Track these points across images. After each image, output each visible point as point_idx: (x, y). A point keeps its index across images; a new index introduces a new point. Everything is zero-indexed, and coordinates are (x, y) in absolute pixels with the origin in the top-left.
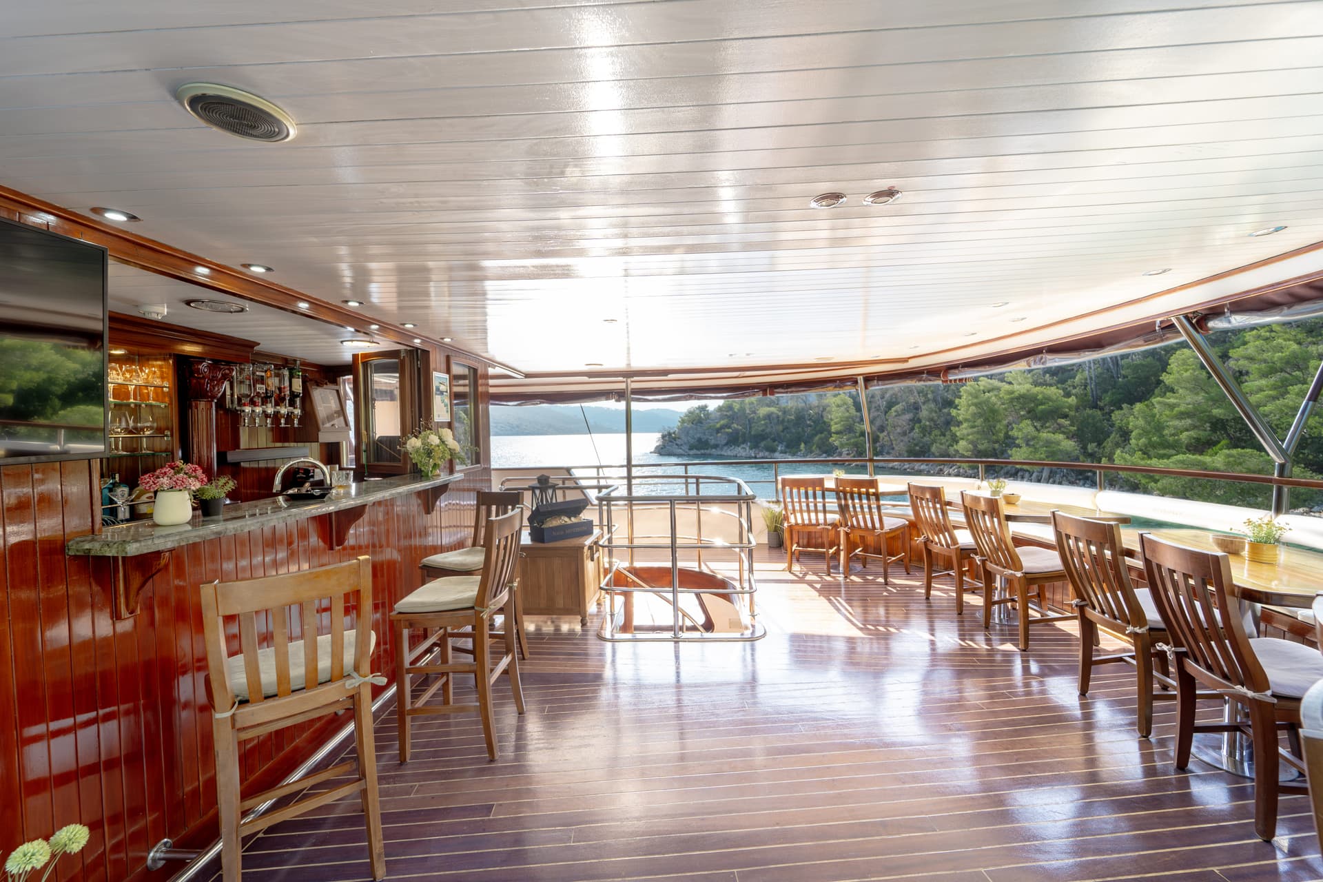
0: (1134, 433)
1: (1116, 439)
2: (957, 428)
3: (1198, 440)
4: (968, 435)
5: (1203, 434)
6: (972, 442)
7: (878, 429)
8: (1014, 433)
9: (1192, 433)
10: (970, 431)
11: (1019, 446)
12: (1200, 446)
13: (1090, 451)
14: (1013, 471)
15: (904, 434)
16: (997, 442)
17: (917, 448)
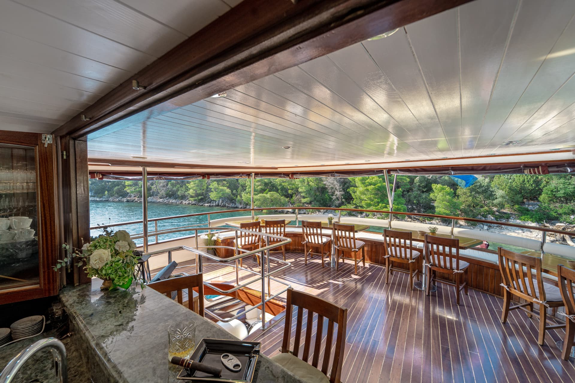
0: (247, 187)
1: (241, 189)
2: (189, 185)
4: (193, 187)
6: (194, 190)
7: (151, 184)
8: (211, 187)
9: (260, 187)
10: (194, 185)
11: (212, 192)
13: (234, 193)
14: (210, 201)
15: (164, 186)
16: (203, 190)
17: (171, 193)
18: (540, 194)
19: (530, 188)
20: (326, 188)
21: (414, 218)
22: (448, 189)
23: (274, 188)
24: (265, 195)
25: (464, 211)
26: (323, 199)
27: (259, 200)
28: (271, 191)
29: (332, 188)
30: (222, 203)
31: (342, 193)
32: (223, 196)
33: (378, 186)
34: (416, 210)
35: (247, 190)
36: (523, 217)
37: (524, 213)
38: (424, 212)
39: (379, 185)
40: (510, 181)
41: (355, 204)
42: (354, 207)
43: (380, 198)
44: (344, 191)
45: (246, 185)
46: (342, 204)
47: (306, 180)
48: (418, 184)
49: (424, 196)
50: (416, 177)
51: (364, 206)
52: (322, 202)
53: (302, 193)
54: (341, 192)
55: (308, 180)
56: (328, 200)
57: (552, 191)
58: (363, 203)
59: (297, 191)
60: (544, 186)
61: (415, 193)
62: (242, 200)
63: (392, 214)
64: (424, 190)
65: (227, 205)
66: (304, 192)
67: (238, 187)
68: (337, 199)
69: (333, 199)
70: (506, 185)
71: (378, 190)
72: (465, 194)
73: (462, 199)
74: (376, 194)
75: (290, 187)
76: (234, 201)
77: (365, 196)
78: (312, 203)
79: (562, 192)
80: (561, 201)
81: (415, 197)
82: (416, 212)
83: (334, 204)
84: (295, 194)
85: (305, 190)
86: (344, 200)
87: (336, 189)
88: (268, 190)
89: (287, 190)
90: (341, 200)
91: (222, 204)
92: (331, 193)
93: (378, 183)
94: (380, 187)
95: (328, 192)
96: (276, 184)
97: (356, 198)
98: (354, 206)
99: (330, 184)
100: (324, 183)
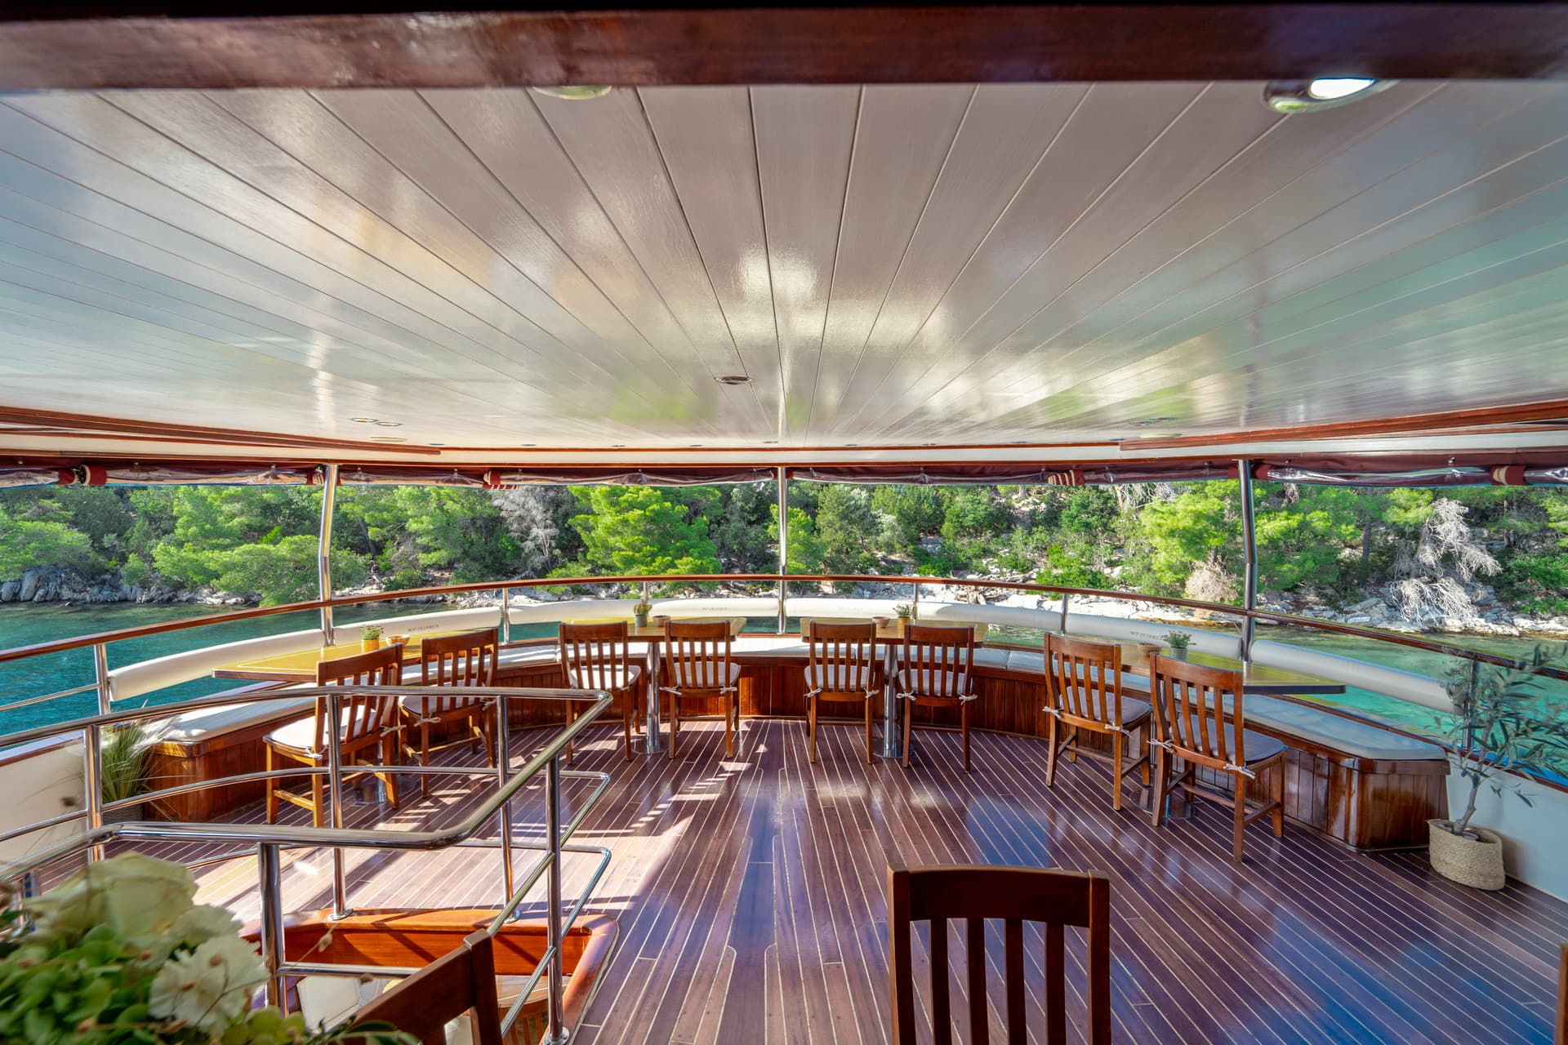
0: (180, 520)
1: (145, 528)
3: (249, 526)
5: (256, 521)
9: (243, 519)
12: (253, 533)
13: (106, 545)
18: (942, 522)
19: (930, 511)
20: (503, 518)
21: (735, 587)
22: (801, 515)
23: (307, 523)
24: (271, 547)
25: (831, 564)
26: (491, 553)
27: (243, 567)
28: (293, 534)
29: (521, 518)
30: (37, 589)
31: (553, 531)
32: (43, 562)
33: (653, 510)
34: (737, 566)
35: (179, 531)
36: (922, 568)
37: (922, 558)
38: (754, 571)
39: (655, 507)
40: (900, 497)
41: (592, 562)
42: (590, 571)
43: (659, 542)
44: (557, 527)
45: (174, 513)
46: (552, 564)
47: (434, 494)
48: (739, 504)
49: (753, 534)
50: (733, 487)
51: (619, 565)
52: (489, 560)
53: (420, 536)
54: (548, 530)
55: (439, 494)
56: (508, 554)
57: (958, 516)
58: (615, 558)
59: (403, 529)
60: (949, 507)
61: (736, 524)
62: (154, 570)
63: (786, 582)
64: (753, 519)
65: (66, 593)
66: (427, 532)
67: (130, 522)
68: (538, 549)
69: (527, 551)
70: (894, 506)
71: (652, 520)
72: (831, 524)
73: (825, 537)
74: (646, 533)
75: (372, 516)
76: (107, 576)
77: (618, 538)
78: (456, 565)
79: (971, 517)
80: (970, 534)
81: (735, 536)
82: (737, 573)
83: (530, 565)
84: (393, 538)
85: (431, 527)
86: (557, 552)
87: (533, 521)
88: (276, 529)
89: (360, 528)
90: (551, 552)
91: (41, 592)
92: (517, 534)
93: (651, 504)
94: (657, 513)
95: (507, 531)
96: (314, 508)
97: (595, 545)
98: (589, 567)
99: (513, 507)
100: (496, 503)
